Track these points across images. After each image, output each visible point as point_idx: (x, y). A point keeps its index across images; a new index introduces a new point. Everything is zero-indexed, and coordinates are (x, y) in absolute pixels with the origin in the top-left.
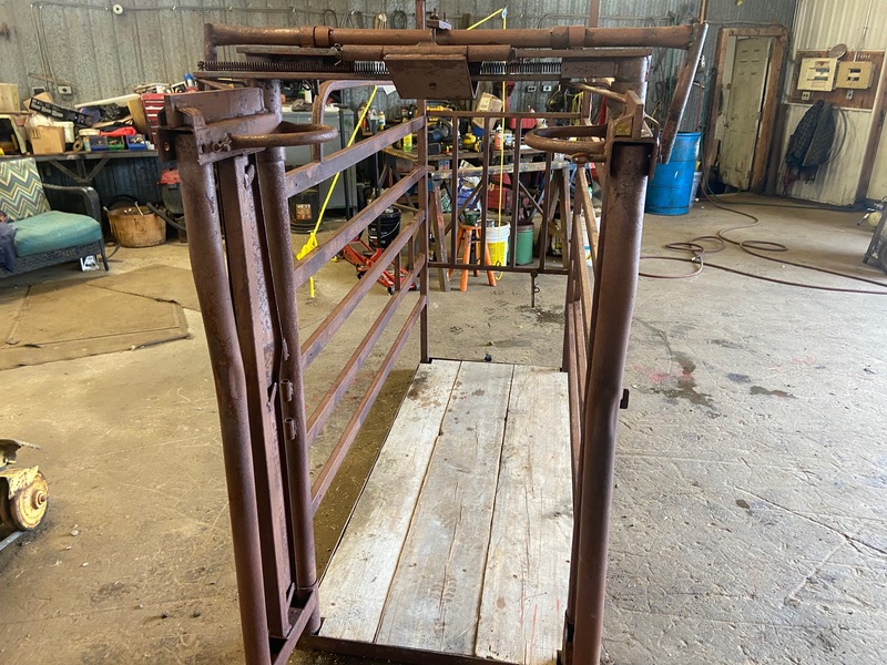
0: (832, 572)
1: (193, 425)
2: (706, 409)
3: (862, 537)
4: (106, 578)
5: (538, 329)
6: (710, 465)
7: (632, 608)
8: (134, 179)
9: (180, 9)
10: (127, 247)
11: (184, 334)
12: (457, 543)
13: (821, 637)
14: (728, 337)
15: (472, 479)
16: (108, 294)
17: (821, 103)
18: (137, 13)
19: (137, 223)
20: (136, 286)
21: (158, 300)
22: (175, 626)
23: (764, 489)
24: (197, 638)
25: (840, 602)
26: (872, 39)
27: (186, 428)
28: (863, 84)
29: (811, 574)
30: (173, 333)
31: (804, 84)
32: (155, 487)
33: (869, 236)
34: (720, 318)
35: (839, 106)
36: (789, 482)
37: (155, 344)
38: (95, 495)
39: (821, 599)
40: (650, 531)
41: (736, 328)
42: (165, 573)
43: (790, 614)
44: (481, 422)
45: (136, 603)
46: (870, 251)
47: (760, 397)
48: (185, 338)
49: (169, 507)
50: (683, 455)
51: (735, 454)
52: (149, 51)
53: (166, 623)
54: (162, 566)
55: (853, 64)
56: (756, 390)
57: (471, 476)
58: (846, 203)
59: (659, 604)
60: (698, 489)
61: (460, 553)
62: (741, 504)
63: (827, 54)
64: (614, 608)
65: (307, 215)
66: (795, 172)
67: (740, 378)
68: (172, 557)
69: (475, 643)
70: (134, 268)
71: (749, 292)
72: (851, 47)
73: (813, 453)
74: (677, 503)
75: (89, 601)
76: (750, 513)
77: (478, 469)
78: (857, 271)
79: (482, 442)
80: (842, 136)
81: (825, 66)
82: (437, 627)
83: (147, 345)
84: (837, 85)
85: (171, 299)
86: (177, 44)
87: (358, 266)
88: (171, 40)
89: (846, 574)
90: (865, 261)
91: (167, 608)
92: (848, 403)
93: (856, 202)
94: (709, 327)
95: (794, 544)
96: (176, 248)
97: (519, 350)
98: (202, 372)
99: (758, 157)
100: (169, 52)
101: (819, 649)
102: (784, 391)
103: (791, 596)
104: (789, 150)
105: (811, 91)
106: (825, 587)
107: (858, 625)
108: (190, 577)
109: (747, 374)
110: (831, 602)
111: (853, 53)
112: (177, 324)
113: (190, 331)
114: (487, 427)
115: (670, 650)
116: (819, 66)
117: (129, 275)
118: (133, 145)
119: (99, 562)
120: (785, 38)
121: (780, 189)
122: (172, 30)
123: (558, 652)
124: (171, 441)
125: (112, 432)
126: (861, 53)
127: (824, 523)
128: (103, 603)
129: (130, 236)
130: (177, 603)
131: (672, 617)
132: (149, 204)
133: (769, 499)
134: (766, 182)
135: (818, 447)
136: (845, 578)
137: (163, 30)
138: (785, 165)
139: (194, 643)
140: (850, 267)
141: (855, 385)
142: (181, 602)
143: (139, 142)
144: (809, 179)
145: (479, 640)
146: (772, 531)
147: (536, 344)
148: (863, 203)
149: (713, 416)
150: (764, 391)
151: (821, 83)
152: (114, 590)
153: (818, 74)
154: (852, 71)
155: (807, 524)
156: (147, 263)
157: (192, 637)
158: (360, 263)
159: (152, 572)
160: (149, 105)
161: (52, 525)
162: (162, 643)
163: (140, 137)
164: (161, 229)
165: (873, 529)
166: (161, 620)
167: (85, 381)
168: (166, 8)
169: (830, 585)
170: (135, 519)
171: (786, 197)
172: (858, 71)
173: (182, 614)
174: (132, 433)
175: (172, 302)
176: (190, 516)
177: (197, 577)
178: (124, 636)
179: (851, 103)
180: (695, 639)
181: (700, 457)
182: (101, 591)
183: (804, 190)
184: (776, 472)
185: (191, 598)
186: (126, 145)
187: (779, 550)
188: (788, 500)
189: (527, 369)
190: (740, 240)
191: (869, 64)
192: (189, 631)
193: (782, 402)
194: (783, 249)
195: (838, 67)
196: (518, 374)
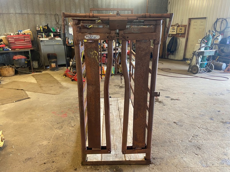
0: (197, 134)
1: (38, 119)
2: (162, 104)
3: (201, 127)
4: (26, 157)
5: (120, 90)
6: (166, 116)
7: (157, 146)
8: (3, 59)
9: (16, 13)
10: (4, 77)
11: (28, 97)
12: (115, 137)
13: (198, 147)
14: (163, 89)
15: (115, 123)
16: (3, 89)
17: (174, 37)
18: (4, 15)
19: (7, 70)
20: (10, 86)
21: (18, 90)
22: (48, 165)
23: (179, 119)
24: (55, 167)
25: (200, 140)
26: (184, 22)
27: (36, 120)
28: (183, 32)
29: (193, 135)
30: (24, 97)
31: (170, 33)
32: (32, 134)
33: (188, 66)
34: (160, 85)
35: (178, 37)
36: (183, 117)
37: (20, 100)
38: (16, 138)
39: (196, 140)
40: (157, 130)
41: (164, 87)
42: (42, 154)
43: (190, 143)
44: (113, 111)
45: (36, 161)
46: (189, 69)
47: (173, 101)
48: (28, 98)
49: (38, 139)
50: (160, 114)
51: (171, 113)
52: (7, 25)
53: (46, 165)
54: (40, 152)
55: (180, 28)
56: (172, 99)
57: (114, 123)
58: (181, 59)
59: (163, 145)
60: (165, 121)
61: (116, 139)
62: (175, 123)
63: (174, 26)
64: (153, 147)
65: (54, 66)
66: (169, 53)
67: (168, 97)
68: (42, 150)
69: (125, 157)
70: (8, 82)
71: (165, 79)
72: (180, 24)
73: (187, 111)
74: (161, 124)
75: (23, 162)
76: (177, 124)
77: (115, 121)
78: (187, 73)
79: (115, 115)
80: (179, 44)
81: (174, 28)
82: (115, 156)
83: (18, 101)
84: (177, 33)
85: (21, 89)
86: (15, 22)
87: (71, 78)
88: (13, 22)
89: (200, 134)
90: (188, 71)
91: (45, 161)
92: (192, 100)
93: (183, 59)
94: (158, 87)
95: (188, 129)
96: (18, 76)
97: (117, 95)
98: (36, 106)
99: (161, 50)
100: (13, 25)
101: (198, 150)
102: (178, 99)
103: (190, 140)
104: (167, 48)
105: (171, 34)
106: (196, 137)
107: (205, 144)
108: (48, 153)
109: (169, 96)
110: (198, 140)
111: (180, 25)
112: (25, 95)
113: (29, 96)
114: (115, 112)
115: (167, 154)
116: (173, 28)
117: (7, 84)
118: (5, 49)
119: (23, 153)
120: (165, 22)
121: (166, 57)
122: (14, 19)
123: (144, 157)
124: (32, 123)
125: (15, 123)
126: (182, 25)
127: (193, 125)
128: (27, 162)
129: (5, 74)
130: (47, 160)
131: (166, 147)
132: (10, 65)
133: (180, 121)
134: (163, 55)
135: (188, 110)
136: (200, 135)
137: (11, 19)
138: (167, 51)
139: (55, 168)
140: (185, 73)
141: (192, 97)
142: (48, 160)
143: (6, 48)
144: (172, 54)
145: (126, 157)
146: (182, 127)
147: (121, 93)
148: (185, 59)
149: (164, 105)
150: (174, 99)
151: (174, 32)
152: (29, 159)
153: (173, 30)
154: (180, 29)
155: (189, 125)
156: (11, 81)
157: (54, 167)
158: (72, 77)
159: (38, 154)
160: (9, 38)
161: (6, 146)
162: (46, 169)
163: (7, 47)
164: (13, 71)
165: (203, 125)
166: (44, 164)
167: (3, 111)
168: (12, 13)
169: (197, 137)
170: (29, 142)
171: (168, 59)
172: (181, 29)
173: (49, 162)
174: (21, 122)
175: (22, 90)
176: (44, 140)
177: (51, 153)
178: (35, 169)
179: (180, 36)
180: (172, 151)
181: (164, 114)
182: (25, 160)
183: (171, 57)
184: (180, 115)
185: (50, 158)
186: (3, 49)
187: (185, 131)
188: (184, 121)
189: (121, 98)
190: (161, 68)
191: (184, 28)
192: (53, 166)
193: (178, 101)
194: (170, 70)
195: (177, 28)
196: (119, 100)
